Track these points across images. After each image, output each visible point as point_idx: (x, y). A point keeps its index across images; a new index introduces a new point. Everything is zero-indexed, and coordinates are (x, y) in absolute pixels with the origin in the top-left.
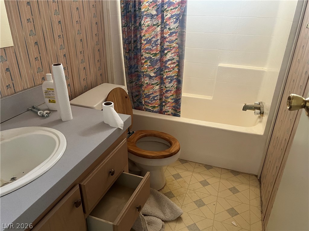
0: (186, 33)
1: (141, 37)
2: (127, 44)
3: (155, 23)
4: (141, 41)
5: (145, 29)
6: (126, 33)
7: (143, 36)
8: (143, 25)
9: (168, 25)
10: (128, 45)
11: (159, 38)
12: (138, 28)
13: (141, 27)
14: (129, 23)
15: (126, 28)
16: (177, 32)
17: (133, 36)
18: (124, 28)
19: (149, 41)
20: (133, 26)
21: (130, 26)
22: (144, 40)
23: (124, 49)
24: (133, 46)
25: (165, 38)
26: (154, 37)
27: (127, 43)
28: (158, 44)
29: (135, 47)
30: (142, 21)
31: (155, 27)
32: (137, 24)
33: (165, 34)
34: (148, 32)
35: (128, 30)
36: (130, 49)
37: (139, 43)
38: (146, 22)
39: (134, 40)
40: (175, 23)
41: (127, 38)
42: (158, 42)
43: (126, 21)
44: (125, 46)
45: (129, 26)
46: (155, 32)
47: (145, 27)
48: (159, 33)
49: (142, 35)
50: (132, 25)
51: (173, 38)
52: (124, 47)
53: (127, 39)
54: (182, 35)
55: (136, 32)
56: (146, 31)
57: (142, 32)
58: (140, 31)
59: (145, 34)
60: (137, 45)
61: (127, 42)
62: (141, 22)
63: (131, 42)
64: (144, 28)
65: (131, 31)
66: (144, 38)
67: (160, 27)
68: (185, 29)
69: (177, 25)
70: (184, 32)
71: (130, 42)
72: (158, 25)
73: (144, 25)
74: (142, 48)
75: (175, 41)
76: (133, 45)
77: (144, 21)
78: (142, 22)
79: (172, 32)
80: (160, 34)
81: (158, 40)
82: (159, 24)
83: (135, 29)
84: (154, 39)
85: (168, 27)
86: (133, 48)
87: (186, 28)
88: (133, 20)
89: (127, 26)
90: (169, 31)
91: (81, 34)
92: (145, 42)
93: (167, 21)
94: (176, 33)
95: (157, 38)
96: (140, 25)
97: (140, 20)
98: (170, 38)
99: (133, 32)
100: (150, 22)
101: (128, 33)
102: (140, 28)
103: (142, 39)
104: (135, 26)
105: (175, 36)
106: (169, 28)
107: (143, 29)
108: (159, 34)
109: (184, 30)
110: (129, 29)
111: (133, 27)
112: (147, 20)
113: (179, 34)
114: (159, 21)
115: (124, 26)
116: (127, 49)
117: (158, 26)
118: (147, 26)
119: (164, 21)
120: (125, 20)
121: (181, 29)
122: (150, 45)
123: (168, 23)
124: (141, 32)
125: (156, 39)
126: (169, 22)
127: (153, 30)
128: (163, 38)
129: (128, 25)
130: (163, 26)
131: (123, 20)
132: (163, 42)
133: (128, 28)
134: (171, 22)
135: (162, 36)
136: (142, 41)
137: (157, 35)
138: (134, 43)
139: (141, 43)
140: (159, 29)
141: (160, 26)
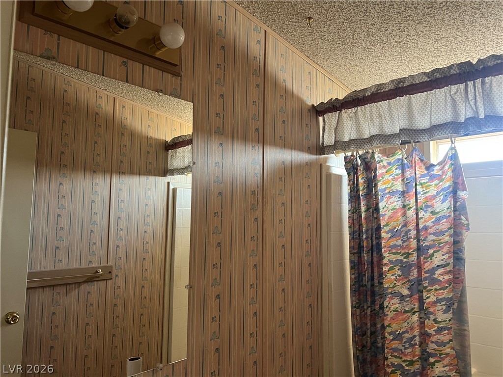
0: (469, 331)
1: (383, 327)
2: (360, 335)
3: (407, 309)
4: (383, 334)
5: (391, 315)
6: (358, 318)
7: (388, 326)
8: (386, 307)
9: (432, 313)
10: (361, 337)
11: (416, 332)
12: (378, 312)
13: (383, 311)
14: (364, 303)
15: (358, 311)
16: (451, 328)
17: (369, 324)
18: (355, 309)
19: (398, 337)
20: (370, 309)
21: (365, 308)
22: (390, 334)
23: (355, 343)
24: (369, 341)
25: (429, 335)
26: (406, 332)
27: (358, 333)
28: (416, 344)
29: (374, 343)
30: (385, 302)
31: (407, 314)
32: (377, 307)
33: (428, 327)
34: (395, 320)
35: (361, 313)
36: (365, 344)
37: (380, 337)
38: (392, 304)
39: (371, 331)
40: (445, 312)
41: (358, 326)
42: (415, 340)
43: (358, 300)
44: (357, 338)
45: (364, 306)
46: (408, 323)
47: (391, 312)
48: (416, 324)
49: (385, 324)
50: (368, 307)
51: (445, 337)
52: (354, 340)
53: (360, 328)
54: (461, 336)
55: (375, 319)
56: (392, 319)
57: (386, 319)
58: (382, 318)
59: (390, 324)
60: (376, 340)
61: (359, 331)
62: (383, 303)
63: (366, 332)
64: (389, 313)
65: (366, 316)
66: (388, 330)
67: (418, 316)
68: (465, 325)
69: (449, 315)
70: (465, 330)
71: (364, 333)
72: (413, 311)
73: (388, 309)
74: (386, 345)
75: (448, 343)
76: (369, 339)
77: (388, 302)
78: (386, 304)
79: (442, 327)
80: (418, 326)
81: (415, 336)
82: (416, 310)
83: (372, 312)
84: (407, 336)
85: (432, 317)
86: (369, 344)
87: (468, 323)
88: (369, 299)
89: (359, 307)
90: (436, 325)
91: (285, 327)
92: (391, 337)
93: (430, 307)
94: (449, 329)
95: (413, 334)
96: (382, 307)
97: (382, 300)
98: (439, 337)
99: (369, 318)
100: (399, 305)
101: (361, 318)
102: (381, 312)
103: (386, 331)
104: (373, 308)
105: (448, 334)
106: (434, 320)
107: (388, 315)
108: (416, 326)
109: (466, 328)
110: (364, 311)
111: (370, 311)
112: (393, 301)
113: (455, 333)
114: (414, 305)
115: (355, 307)
116: (360, 344)
117: (414, 313)
118: (394, 311)
119: (425, 305)
120: (357, 297)
121: (457, 325)
122: (401, 344)
123: (431, 310)
124: (384, 319)
125: (412, 336)
126: (434, 309)
127: (405, 320)
128: (424, 335)
129: (362, 305)
130: (423, 315)
131: (354, 298)
132: (425, 342)
133: (361, 310)
134: (438, 310)
135: (423, 331)
136: (386, 334)
137: (412, 329)
138: (371, 335)
139: (384, 338)
140: (415, 318)
141: (417, 314)
